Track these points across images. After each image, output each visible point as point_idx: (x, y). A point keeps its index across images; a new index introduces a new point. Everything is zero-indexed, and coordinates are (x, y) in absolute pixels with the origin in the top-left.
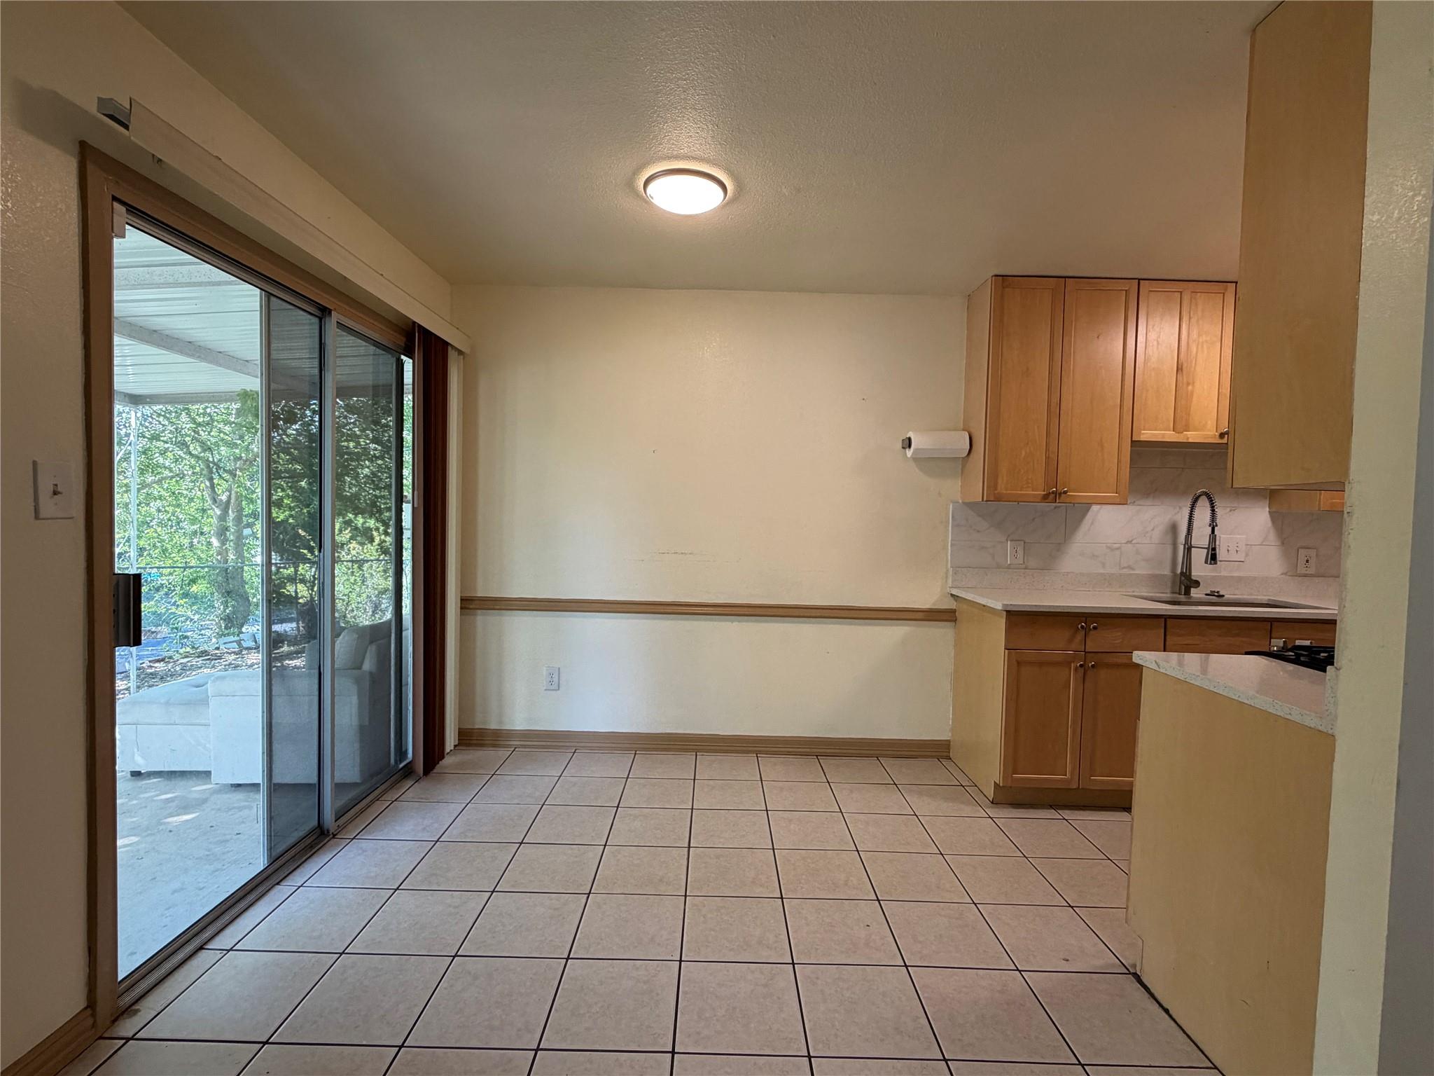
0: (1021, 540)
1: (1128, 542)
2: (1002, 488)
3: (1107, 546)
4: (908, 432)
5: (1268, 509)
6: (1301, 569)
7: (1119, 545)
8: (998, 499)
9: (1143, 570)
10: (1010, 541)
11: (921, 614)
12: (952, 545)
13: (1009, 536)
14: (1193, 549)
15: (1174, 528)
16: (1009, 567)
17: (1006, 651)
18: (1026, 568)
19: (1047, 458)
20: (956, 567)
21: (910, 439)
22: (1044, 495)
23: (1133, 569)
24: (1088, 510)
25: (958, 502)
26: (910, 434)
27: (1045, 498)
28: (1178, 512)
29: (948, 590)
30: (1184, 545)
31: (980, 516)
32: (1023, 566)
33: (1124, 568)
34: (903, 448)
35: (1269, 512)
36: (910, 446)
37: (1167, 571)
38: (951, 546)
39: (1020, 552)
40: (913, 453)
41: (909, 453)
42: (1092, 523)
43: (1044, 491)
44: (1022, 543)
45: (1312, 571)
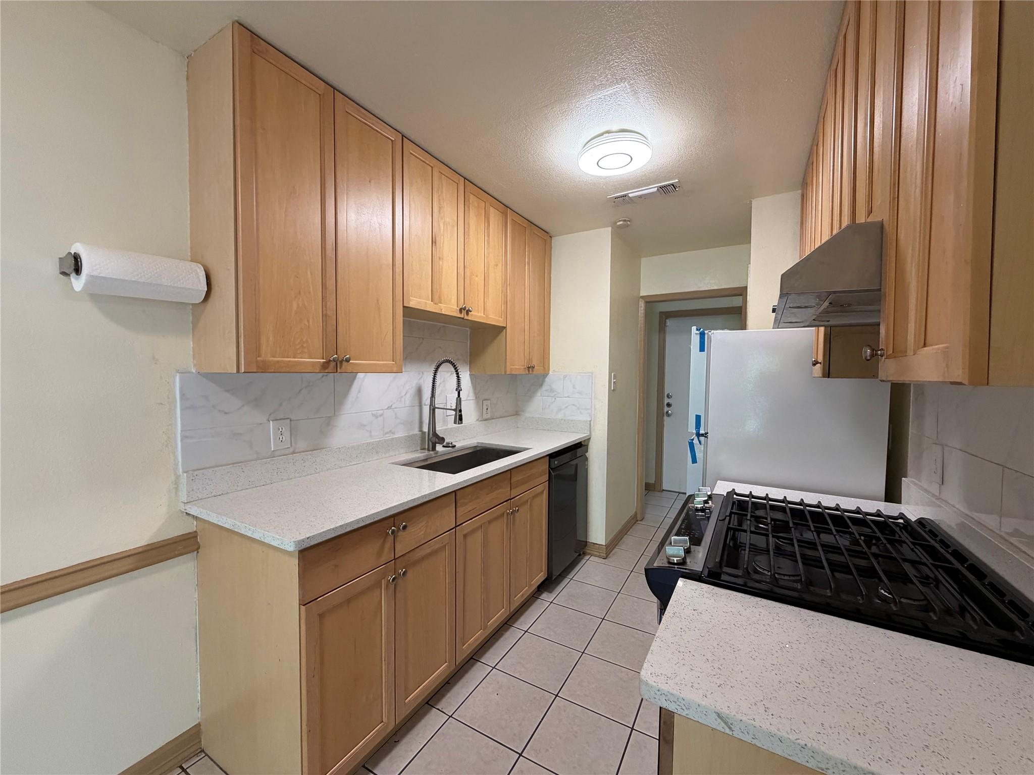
0: (288, 418)
1: (389, 407)
2: (267, 355)
3: (372, 414)
4: (71, 245)
5: (469, 373)
6: (485, 417)
7: (382, 412)
8: (263, 368)
9: (401, 433)
10: (272, 421)
11: (130, 560)
12: (183, 438)
13: (270, 415)
14: (436, 409)
15: (419, 391)
16: (273, 455)
17: (303, 608)
18: (293, 453)
19: (325, 316)
20: (194, 470)
21: (77, 259)
22: (324, 362)
23: (394, 433)
24: (355, 378)
25: (192, 373)
26: (77, 248)
27: (325, 366)
28: (422, 377)
29: (182, 507)
30: (430, 406)
31: (227, 391)
32: (291, 450)
33: (386, 433)
34: (64, 273)
35: (470, 375)
36: (78, 270)
37: (416, 431)
38: (182, 440)
39: (287, 434)
40: (86, 284)
41: (78, 283)
42: (359, 392)
43: (323, 359)
44: (289, 420)
45: (489, 416)
